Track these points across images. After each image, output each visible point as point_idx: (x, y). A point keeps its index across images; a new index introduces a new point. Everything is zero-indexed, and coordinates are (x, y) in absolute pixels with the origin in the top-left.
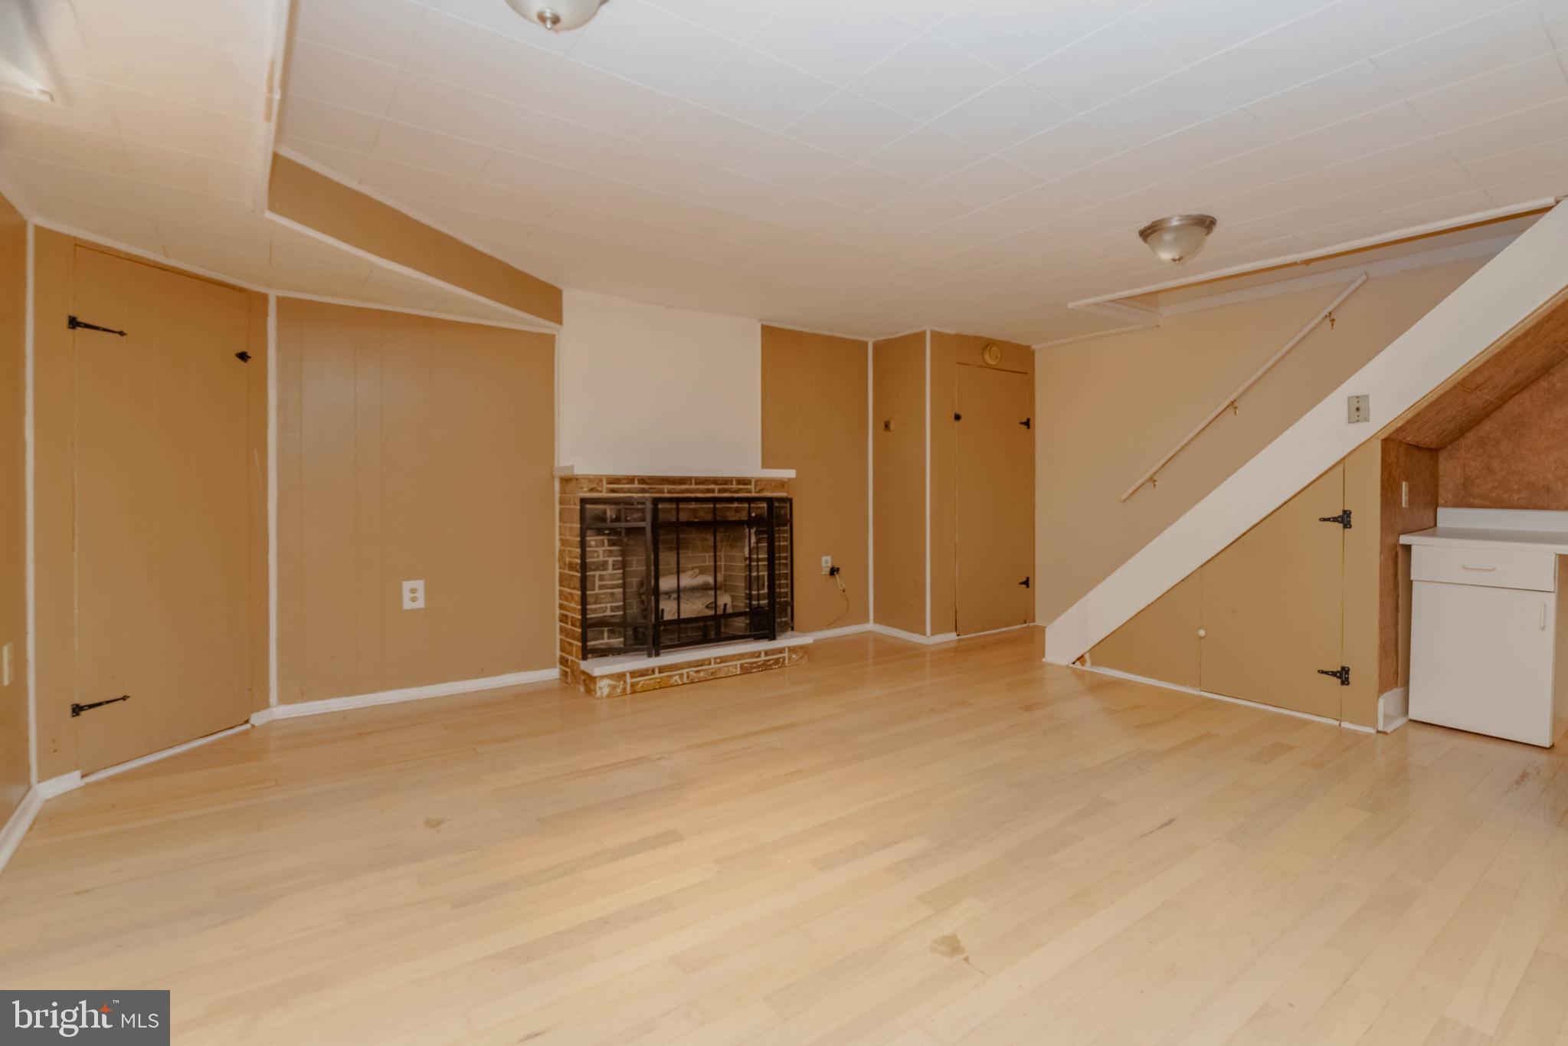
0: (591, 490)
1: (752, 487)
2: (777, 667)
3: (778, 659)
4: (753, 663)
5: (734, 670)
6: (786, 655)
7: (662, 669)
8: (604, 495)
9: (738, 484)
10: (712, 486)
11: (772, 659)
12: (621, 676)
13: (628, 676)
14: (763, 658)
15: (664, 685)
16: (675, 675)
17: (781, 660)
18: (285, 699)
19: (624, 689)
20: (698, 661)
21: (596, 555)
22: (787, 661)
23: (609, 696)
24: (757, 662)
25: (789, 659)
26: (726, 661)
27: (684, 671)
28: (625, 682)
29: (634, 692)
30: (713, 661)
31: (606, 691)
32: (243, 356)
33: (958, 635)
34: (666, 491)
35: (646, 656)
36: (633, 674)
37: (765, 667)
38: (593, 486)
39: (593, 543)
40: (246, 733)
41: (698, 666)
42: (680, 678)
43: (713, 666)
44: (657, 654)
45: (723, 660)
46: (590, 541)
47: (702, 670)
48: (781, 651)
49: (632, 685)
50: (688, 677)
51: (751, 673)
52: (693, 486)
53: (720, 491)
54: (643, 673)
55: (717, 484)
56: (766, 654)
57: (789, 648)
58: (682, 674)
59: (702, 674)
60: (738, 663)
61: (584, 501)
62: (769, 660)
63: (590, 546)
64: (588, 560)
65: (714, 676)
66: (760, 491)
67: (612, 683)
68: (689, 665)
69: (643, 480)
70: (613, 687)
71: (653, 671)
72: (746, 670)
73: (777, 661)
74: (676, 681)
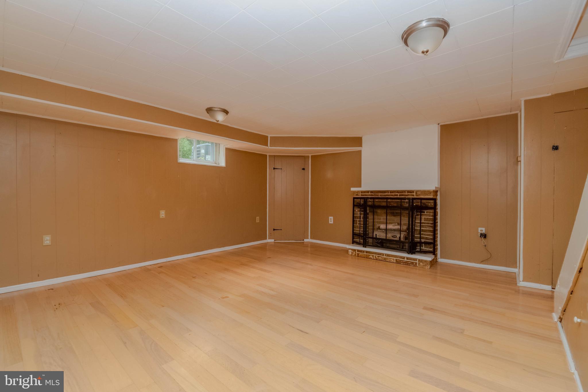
0: (357, 195)
1: (415, 194)
2: (413, 265)
3: (413, 262)
4: (401, 260)
5: (393, 261)
6: (417, 262)
7: (367, 252)
8: (360, 196)
9: (407, 193)
10: (397, 194)
11: (410, 262)
12: (354, 250)
13: (357, 251)
14: (406, 260)
15: (367, 257)
16: (371, 255)
17: (414, 263)
18: (311, 238)
19: (355, 254)
20: (379, 253)
21: (357, 214)
22: (418, 264)
23: (351, 255)
24: (403, 261)
25: (419, 264)
26: (389, 256)
27: (374, 255)
28: (356, 252)
29: (358, 256)
30: (384, 255)
31: (350, 253)
32: (303, 169)
33: (552, 288)
34: (379, 195)
35: (362, 247)
36: (358, 251)
37: (407, 263)
38: (357, 194)
39: (357, 210)
40: (303, 242)
41: (378, 255)
42: (372, 257)
43: (384, 256)
44: (366, 247)
45: (388, 255)
46: (356, 210)
47: (380, 257)
48: (415, 259)
49: (358, 254)
50: (375, 257)
51: (400, 264)
52: (389, 194)
53: (400, 195)
54: (361, 251)
55: (399, 193)
56: (407, 258)
57: (419, 260)
58: (374, 256)
59: (380, 258)
60: (395, 258)
61: (354, 198)
62: (409, 262)
63: (356, 211)
64: (354, 215)
65: (385, 260)
66: (418, 196)
67: (352, 251)
68: (376, 253)
69: (372, 192)
70: (352, 253)
71: (364, 252)
72: (398, 262)
73: (412, 263)
74: (371, 257)
